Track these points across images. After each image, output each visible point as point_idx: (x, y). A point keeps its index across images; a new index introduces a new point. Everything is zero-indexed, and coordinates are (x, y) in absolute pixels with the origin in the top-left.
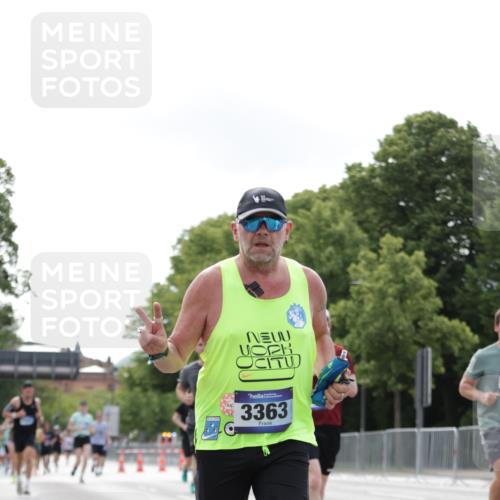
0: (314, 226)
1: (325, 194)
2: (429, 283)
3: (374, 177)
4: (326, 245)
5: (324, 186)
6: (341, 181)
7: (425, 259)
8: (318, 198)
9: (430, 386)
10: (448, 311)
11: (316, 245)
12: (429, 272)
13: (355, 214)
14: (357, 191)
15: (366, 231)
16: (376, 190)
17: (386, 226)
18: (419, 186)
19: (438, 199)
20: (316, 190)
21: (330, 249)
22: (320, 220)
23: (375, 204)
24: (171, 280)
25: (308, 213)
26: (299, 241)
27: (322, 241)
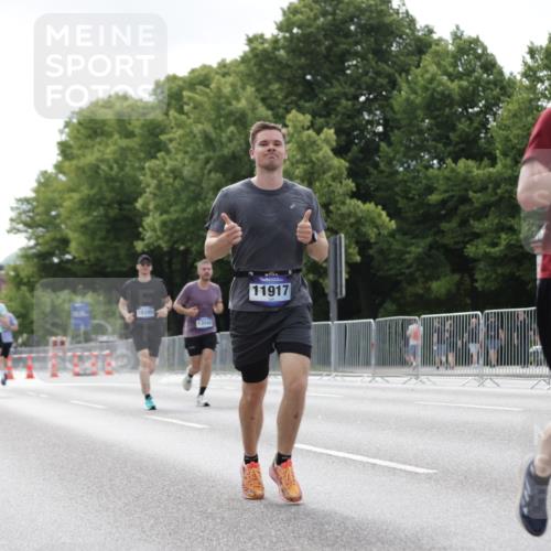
0: (214, 104)
1: (224, 69)
2: (340, 164)
3: (278, 50)
4: (228, 125)
5: (223, 60)
6: (242, 54)
7: (334, 137)
8: (217, 73)
9: (344, 276)
10: (361, 194)
11: (217, 125)
12: (339, 151)
13: (258, 90)
14: (259, 65)
15: (270, 107)
16: (280, 63)
17: (291, 103)
18: (327, 57)
19: (348, 72)
20: (215, 65)
21: (232, 128)
22: (219, 98)
23: (279, 78)
24: (59, 167)
25: (208, 90)
26: (198, 121)
27: (222, 120)
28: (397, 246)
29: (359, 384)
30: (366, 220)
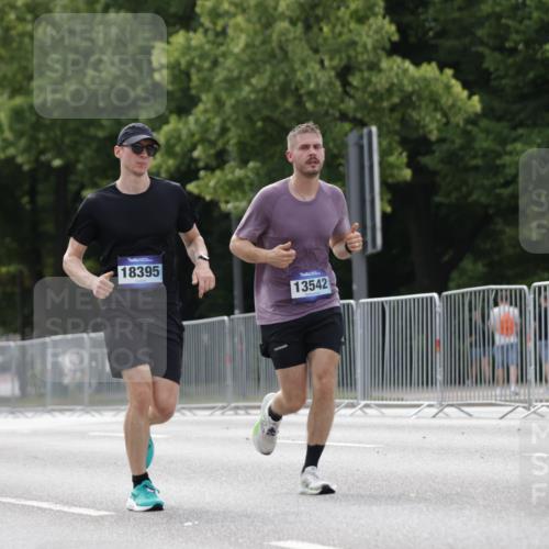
28: (484, 143)
29: (413, 421)
30: (420, 98)
